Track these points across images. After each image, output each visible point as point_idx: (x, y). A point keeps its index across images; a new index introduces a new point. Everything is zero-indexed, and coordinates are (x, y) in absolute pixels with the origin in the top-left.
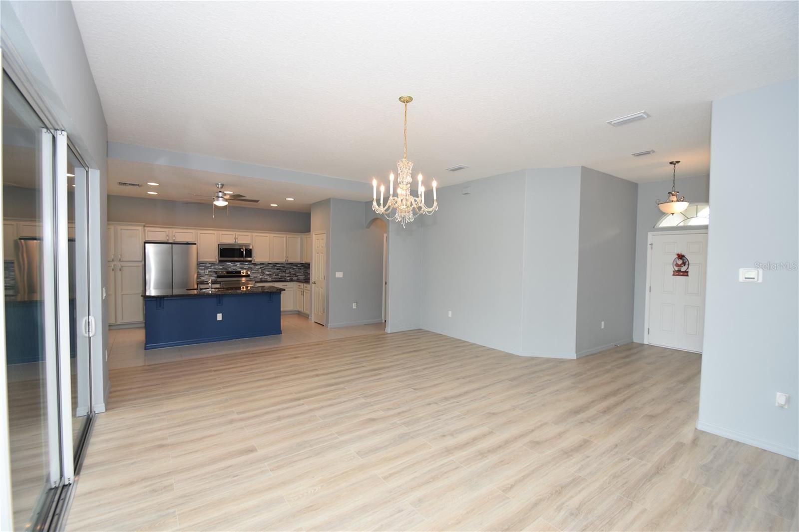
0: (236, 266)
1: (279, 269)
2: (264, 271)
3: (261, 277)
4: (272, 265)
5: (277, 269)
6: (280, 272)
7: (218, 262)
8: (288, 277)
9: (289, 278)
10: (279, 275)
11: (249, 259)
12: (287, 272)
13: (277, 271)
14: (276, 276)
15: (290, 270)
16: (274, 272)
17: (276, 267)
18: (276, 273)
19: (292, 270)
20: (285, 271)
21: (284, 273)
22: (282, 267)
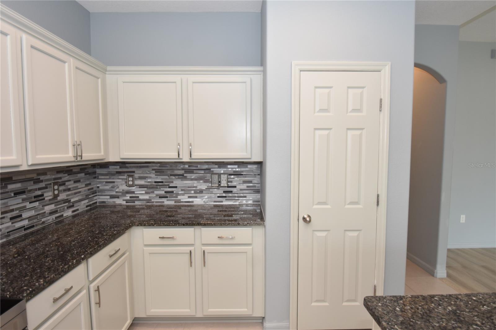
12: (46, 199)
13: (15, 202)
14: (12, 223)
15: (54, 190)
16: (7, 209)
17: (11, 187)
18: (12, 210)
19: (61, 188)
20: (42, 195)
21: (38, 203)
22: (32, 182)
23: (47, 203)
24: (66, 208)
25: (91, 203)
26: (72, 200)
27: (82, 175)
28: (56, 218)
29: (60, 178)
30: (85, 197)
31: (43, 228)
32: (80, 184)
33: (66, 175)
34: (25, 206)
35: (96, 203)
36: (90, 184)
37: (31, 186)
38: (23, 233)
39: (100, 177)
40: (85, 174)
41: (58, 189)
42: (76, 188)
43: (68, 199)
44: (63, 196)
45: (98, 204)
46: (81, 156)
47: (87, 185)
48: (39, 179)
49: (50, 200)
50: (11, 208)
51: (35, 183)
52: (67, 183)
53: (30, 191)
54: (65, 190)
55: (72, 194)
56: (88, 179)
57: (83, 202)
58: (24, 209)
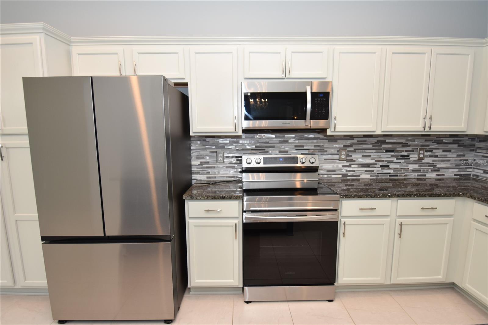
0: (286, 142)
1: (393, 151)
2: (354, 156)
3: (344, 170)
4: (375, 140)
5: (388, 151)
6: (395, 160)
7: (240, 133)
8: (414, 171)
9: (416, 174)
10: (392, 166)
11: (321, 123)
12: (411, 159)
13: (386, 156)
14: (381, 169)
15: (420, 154)
16: (379, 159)
17: (384, 146)
18: (383, 161)
19: (427, 154)
20: (408, 156)
21: (403, 160)
22: (401, 146)
23: (412, 162)
24: (430, 170)
25: (462, 173)
26: (438, 166)
27: (456, 146)
28: (418, 175)
29: (428, 146)
30: (455, 166)
31: (404, 180)
32: (451, 153)
33: (436, 144)
34: (393, 161)
35: (470, 175)
36: (464, 156)
37: (399, 148)
38: (388, 177)
39: (478, 151)
40: (459, 146)
41: (423, 154)
42: (445, 156)
43: (433, 164)
44: (427, 160)
45: (471, 176)
46: (430, 128)
47: (458, 156)
48: (407, 144)
49: (414, 161)
50: (382, 159)
51: (402, 146)
52: (434, 151)
53: (398, 151)
54: (431, 156)
55: (439, 161)
56: (462, 151)
57: (451, 170)
58: (392, 162)
